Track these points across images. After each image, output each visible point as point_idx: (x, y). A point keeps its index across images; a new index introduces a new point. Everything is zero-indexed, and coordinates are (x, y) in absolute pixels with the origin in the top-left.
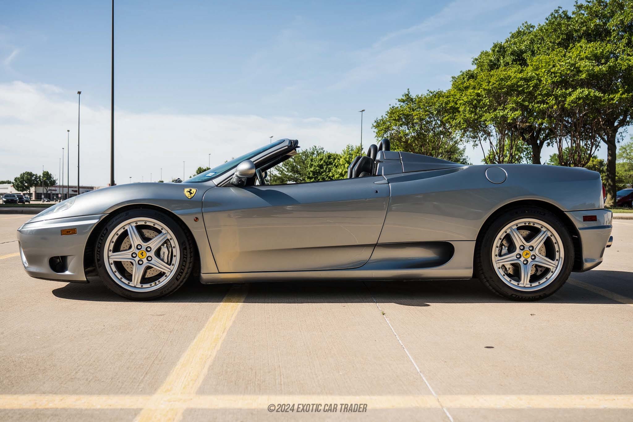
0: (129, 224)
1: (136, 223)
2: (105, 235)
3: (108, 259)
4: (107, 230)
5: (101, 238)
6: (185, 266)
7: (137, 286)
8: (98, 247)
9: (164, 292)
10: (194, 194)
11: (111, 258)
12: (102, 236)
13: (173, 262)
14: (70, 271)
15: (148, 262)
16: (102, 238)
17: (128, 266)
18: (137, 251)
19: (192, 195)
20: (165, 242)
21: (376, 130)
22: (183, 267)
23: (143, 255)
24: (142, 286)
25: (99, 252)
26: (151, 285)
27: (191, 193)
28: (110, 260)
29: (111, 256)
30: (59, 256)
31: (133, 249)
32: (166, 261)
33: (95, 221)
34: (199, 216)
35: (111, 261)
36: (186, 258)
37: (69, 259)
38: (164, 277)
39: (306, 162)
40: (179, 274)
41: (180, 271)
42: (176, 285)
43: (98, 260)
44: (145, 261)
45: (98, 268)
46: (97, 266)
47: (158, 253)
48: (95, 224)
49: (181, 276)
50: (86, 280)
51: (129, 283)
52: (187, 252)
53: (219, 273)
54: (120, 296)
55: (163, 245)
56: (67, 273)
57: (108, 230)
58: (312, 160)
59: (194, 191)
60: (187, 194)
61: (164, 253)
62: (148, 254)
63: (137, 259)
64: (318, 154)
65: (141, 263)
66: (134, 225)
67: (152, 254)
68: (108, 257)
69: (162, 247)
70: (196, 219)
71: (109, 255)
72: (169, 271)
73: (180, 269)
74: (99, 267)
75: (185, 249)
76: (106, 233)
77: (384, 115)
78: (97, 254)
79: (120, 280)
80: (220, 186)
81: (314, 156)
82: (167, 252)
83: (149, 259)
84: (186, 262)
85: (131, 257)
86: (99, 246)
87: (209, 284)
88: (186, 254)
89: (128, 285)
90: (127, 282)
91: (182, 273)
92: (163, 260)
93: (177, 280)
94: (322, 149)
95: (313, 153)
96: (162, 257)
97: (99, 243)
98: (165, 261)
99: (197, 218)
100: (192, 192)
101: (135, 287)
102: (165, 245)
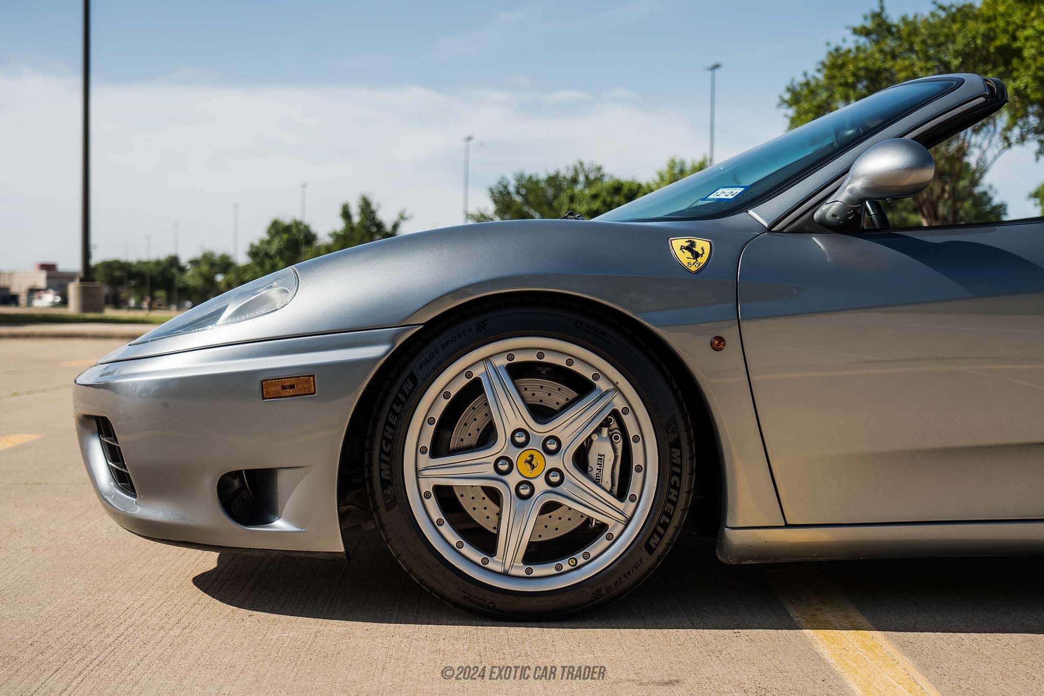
0: (486, 359)
1: (511, 358)
2: (407, 397)
3: (417, 478)
4: (415, 382)
5: (395, 406)
6: (674, 504)
7: (513, 572)
8: (384, 437)
9: (604, 591)
10: (706, 256)
11: (427, 477)
12: (397, 401)
13: (634, 489)
14: (289, 520)
15: (550, 488)
16: (398, 409)
17: (475, 503)
18: (514, 454)
19: (702, 260)
20: (606, 423)
21: (791, 112)
22: (669, 505)
23: (533, 467)
24: (529, 571)
25: (388, 454)
26: (558, 568)
27: (696, 255)
28: (422, 481)
29: (426, 469)
30: (242, 471)
31: (501, 446)
32: (608, 487)
33: (377, 351)
34: (730, 334)
35: (427, 486)
36: (679, 475)
37: (283, 479)
38: (602, 543)
39: (556, 204)
40: (655, 531)
41: (660, 518)
42: (644, 568)
43: (385, 484)
44: (540, 485)
45: (382, 509)
46: (380, 502)
47: (581, 459)
48: (376, 360)
49: (661, 536)
50: (343, 550)
51: (486, 562)
52: (681, 457)
53: (787, 526)
54: (456, 605)
55: (598, 431)
56: (280, 524)
57: (419, 381)
58: (572, 199)
59: (702, 245)
60: (685, 258)
61: (601, 458)
62: (553, 462)
63: (513, 479)
64: (589, 183)
65: (525, 492)
66: (502, 362)
67: (564, 461)
68: (417, 471)
69: (595, 437)
70: (718, 344)
71: (421, 467)
72: (618, 521)
73: (659, 513)
74: (389, 507)
75: (676, 444)
76: (411, 391)
77: (812, 72)
78: (381, 460)
79: (456, 550)
80: (781, 231)
81: (579, 188)
82: (609, 456)
83: (555, 478)
84: (678, 489)
85: (491, 472)
86: (387, 435)
87: (750, 562)
88: (678, 461)
89: (482, 568)
90: (477, 557)
91: (665, 526)
92: (597, 482)
93: (650, 550)
94: (599, 169)
95: (574, 181)
96: (594, 473)
97: (388, 423)
98: (604, 484)
99: (721, 339)
100: (698, 249)
101: (505, 574)
102: (605, 431)
